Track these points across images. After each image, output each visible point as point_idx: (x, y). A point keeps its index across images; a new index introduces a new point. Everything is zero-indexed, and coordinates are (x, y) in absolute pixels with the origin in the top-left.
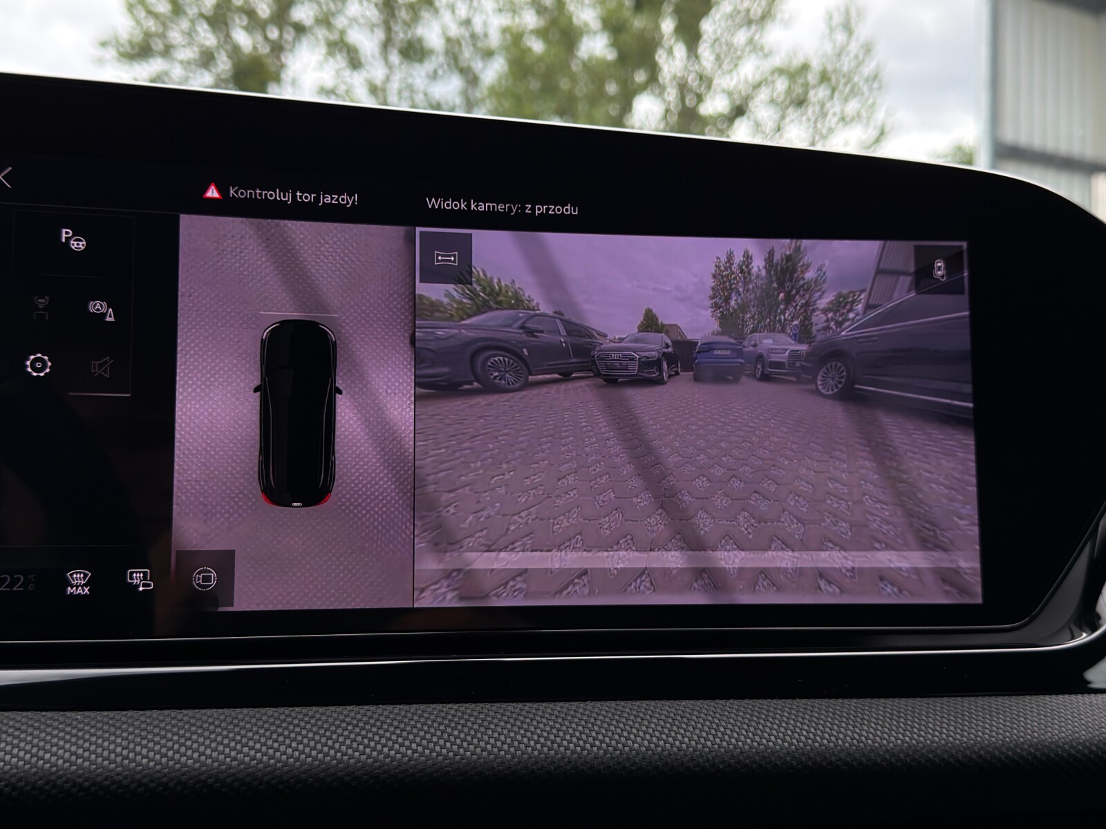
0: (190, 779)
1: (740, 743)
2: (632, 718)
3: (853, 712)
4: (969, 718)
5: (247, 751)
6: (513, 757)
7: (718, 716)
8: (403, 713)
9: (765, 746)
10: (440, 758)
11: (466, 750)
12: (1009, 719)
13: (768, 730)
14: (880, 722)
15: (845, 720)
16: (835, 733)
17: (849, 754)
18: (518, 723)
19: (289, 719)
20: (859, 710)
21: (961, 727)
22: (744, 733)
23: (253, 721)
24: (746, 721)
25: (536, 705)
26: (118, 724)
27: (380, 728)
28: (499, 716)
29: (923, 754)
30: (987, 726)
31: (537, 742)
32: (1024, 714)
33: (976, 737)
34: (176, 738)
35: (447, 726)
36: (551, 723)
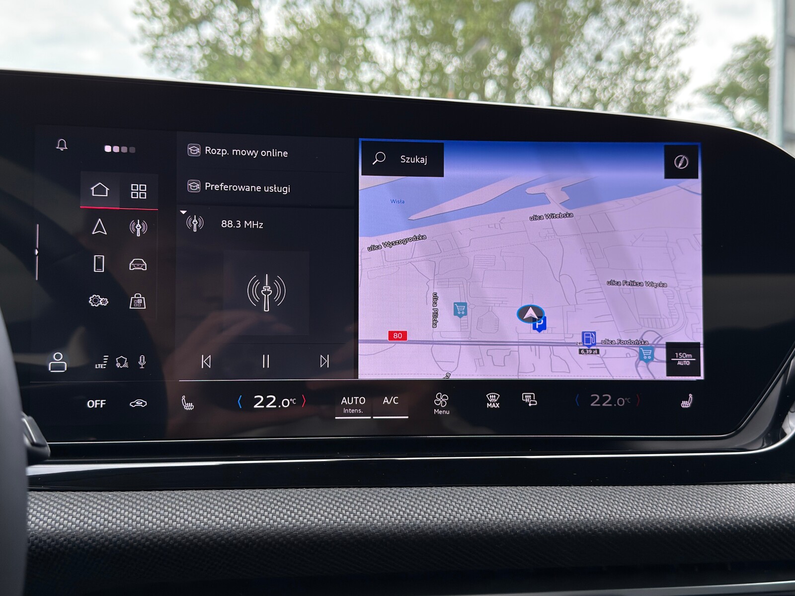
0: (178, 537)
1: (531, 516)
2: (461, 498)
3: (608, 496)
4: (687, 500)
5: (214, 519)
6: (382, 524)
7: (518, 498)
8: (313, 494)
9: (547, 518)
10: (336, 524)
11: (352, 519)
12: (714, 501)
13: (550, 507)
14: (626, 503)
15: (602, 501)
16: (595, 510)
17: (603, 523)
18: (387, 502)
19: (241, 498)
20: (613, 494)
21: (680, 506)
22: (534, 509)
23: (219, 498)
24: (536, 501)
25: (399, 489)
26: (134, 500)
27: (298, 504)
28: (375, 497)
29: (653, 524)
30: (699, 506)
31: (398, 515)
32: (726, 498)
33: (690, 513)
34: (170, 509)
35: (341, 503)
36: (408, 502)
